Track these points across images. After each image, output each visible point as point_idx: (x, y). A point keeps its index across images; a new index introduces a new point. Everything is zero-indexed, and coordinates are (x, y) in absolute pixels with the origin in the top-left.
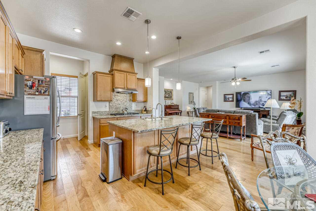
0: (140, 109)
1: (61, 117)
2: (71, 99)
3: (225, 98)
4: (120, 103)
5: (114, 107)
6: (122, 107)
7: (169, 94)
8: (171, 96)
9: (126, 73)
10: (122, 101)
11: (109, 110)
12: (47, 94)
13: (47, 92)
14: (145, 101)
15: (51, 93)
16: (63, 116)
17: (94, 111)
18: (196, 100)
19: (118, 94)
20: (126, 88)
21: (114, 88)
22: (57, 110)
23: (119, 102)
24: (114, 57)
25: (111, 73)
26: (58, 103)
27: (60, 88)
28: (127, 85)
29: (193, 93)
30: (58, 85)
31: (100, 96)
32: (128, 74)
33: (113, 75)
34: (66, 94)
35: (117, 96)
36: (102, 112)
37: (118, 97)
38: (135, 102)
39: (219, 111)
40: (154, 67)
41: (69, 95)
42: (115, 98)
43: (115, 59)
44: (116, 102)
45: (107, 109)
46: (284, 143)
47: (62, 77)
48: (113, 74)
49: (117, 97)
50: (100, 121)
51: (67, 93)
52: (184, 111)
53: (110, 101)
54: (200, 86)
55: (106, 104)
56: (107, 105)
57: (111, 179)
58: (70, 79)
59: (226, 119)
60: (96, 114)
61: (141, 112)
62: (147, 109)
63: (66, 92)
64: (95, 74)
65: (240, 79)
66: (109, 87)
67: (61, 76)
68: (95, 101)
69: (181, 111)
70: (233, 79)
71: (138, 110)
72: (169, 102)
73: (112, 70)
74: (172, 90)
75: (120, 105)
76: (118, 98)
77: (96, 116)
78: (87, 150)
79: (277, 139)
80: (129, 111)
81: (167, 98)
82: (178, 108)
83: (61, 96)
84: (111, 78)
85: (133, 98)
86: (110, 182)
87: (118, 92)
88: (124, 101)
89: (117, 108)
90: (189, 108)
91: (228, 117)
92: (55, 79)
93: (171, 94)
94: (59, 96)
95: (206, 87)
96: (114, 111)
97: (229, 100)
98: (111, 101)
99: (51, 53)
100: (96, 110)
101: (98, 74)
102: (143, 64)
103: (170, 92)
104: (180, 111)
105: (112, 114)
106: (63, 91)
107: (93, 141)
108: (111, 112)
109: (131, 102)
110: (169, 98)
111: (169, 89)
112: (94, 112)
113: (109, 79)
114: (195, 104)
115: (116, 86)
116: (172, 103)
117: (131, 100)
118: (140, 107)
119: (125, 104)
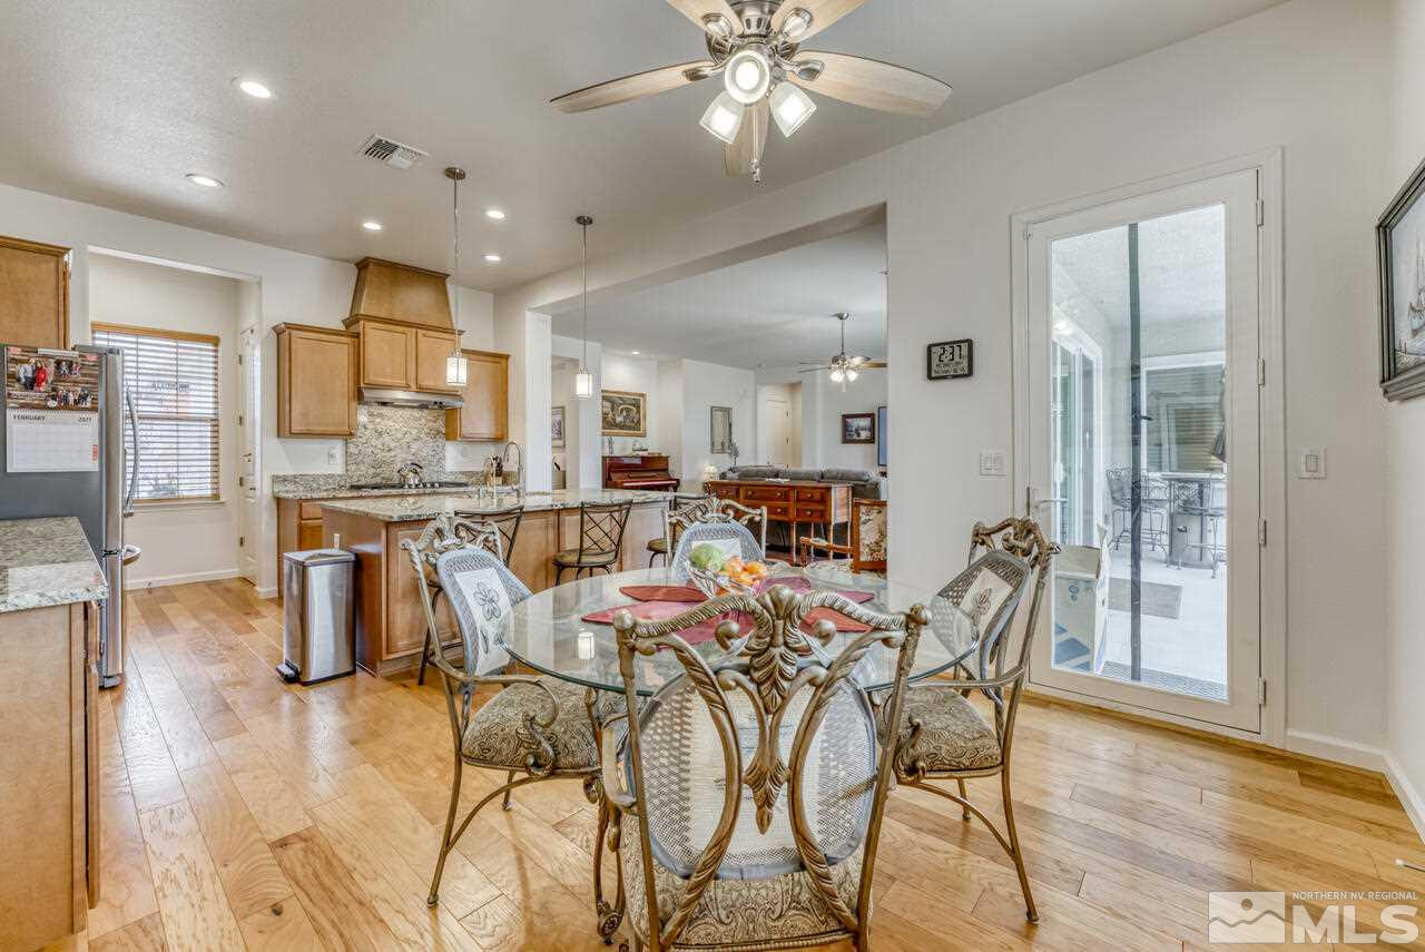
0: (478, 467)
1: (138, 501)
2: (181, 428)
3: (846, 427)
4: (392, 445)
5: (367, 460)
6: (401, 458)
7: (628, 410)
8: (639, 422)
9: (414, 330)
10: (399, 435)
11: (347, 470)
12: (89, 405)
13: (89, 399)
14: (499, 439)
15: (101, 403)
16: (144, 495)
17: (281, 473)
18: (741, 438)
19: (385, 410)
20: (414, 387)
21: (362, 385)
22: (125, 467)
23: (388, 440)
24: (363, 265)
25: (353, 329)
26: (127, 439)
27: (135, 383)
28: (419, 377)
29: (727, 411)
30: (128, 373)
31: (305, 415)
32: (421, 332)
33: (357, 336)
34: (163, 409)
35: (380, 415)
36: (315, 478)
38: (455, 439)
39: (776, 476)
40: (529, 310)
41: (175, 410)
42: (369, 426)
43: (369, 277)
44: (373, 442)
45: (337, 468)
46: (722, 525)
47: (140, 340)
48: (358, 334)
49: (378, 420)
50: (301, 509)
51: (164, 403)
52: (693, 482)
53: (348, 436)
54: (761, 381)
55: (333, 448)
56: (334, 451)
57: (315, 672)
58: (176, 347)
59: (788, 500)
60: (290, 487)
61: (484, 479)
62: (504, 469)
63: (161, 400)
64: (283, 335)
65: (857, 361)
66: (343, 383)
67: (137, 336)
68: (284, 437)
69: (678, 481)
70: (835, 360)
71: (472, 474)
72: (624, 446)
73: (352, 320)
74: (643, 395)
75: (391, 454)
76: (384, 424)
77: (287, 492)
78: (244, 618)
79: (708, 516)
80: (427, 475)
81: (621, 426)
82: (666, 470)
83: (139, 418)
84: (351, 350)
85: (446, 425)
86: (311, 679)
87: (384, 404)
88: (408, 438)
89: (378, 465)
90: (709, 469)
91: (793, 495)
92: (118, 358)
93: (638, 412)
94: (132, 417)
95: (785, 385)
96: (364, 474)
97: (859, 435)
98: (351, 434)
99: (92, 248)
100: (289, 472)
101: (294, 333)
102: (491, 296)
103: (634, 405)
104: (672, 480)
105: (353, 487)
106: (143, 396)
107: (276, 588)
108: (355, 479)
109: (441, 441)
110: (629, 428)
111: (627, 394)
112: (278, 477)
113: (341, 353)
114: (736, 454)
115: (372, 378)
116: (638, 446)
117: (439, 432)
118: (480, 459)
119: (414, 447)
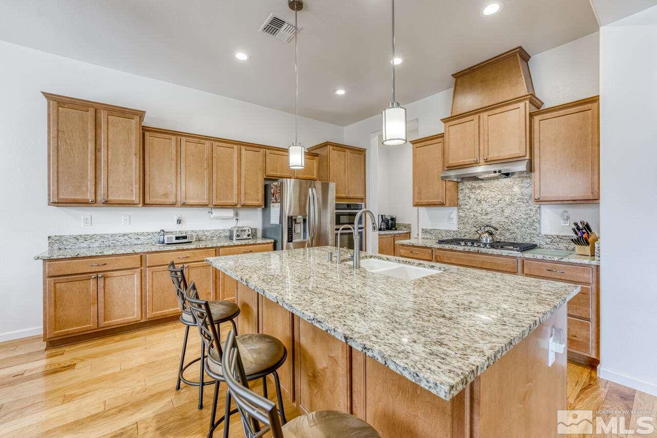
4: (489, 209)
5: (471, 222)
10: (494, 202)
11: (458, 228)
20: (481, 162)
21: (446, 169)
23: (485, 206)
32: (485, 114)
36: (440, 232)
37: (483, 192)
42: (472, 196)
43: (457, 88)
44: (475, 208)
45: (454, 226)
49: (478, 191)
55: (451, 213)
60: (428, 236)
66: (438, 170)
75: (489, 217)
101: (415, 145)
108: (463, 234)
112: (424, 230)
115: (450, 162)
119: (507, 212)
